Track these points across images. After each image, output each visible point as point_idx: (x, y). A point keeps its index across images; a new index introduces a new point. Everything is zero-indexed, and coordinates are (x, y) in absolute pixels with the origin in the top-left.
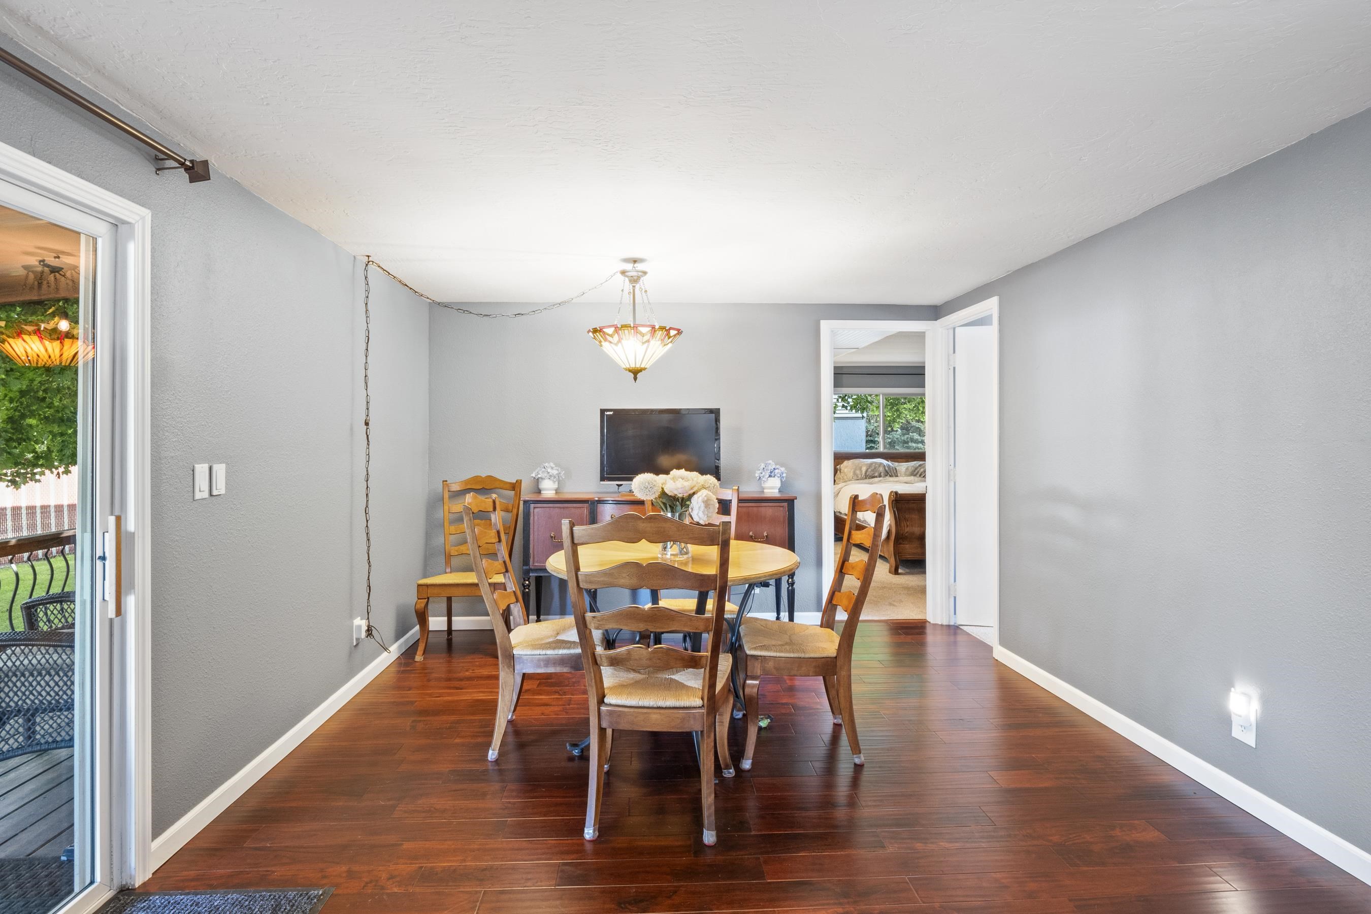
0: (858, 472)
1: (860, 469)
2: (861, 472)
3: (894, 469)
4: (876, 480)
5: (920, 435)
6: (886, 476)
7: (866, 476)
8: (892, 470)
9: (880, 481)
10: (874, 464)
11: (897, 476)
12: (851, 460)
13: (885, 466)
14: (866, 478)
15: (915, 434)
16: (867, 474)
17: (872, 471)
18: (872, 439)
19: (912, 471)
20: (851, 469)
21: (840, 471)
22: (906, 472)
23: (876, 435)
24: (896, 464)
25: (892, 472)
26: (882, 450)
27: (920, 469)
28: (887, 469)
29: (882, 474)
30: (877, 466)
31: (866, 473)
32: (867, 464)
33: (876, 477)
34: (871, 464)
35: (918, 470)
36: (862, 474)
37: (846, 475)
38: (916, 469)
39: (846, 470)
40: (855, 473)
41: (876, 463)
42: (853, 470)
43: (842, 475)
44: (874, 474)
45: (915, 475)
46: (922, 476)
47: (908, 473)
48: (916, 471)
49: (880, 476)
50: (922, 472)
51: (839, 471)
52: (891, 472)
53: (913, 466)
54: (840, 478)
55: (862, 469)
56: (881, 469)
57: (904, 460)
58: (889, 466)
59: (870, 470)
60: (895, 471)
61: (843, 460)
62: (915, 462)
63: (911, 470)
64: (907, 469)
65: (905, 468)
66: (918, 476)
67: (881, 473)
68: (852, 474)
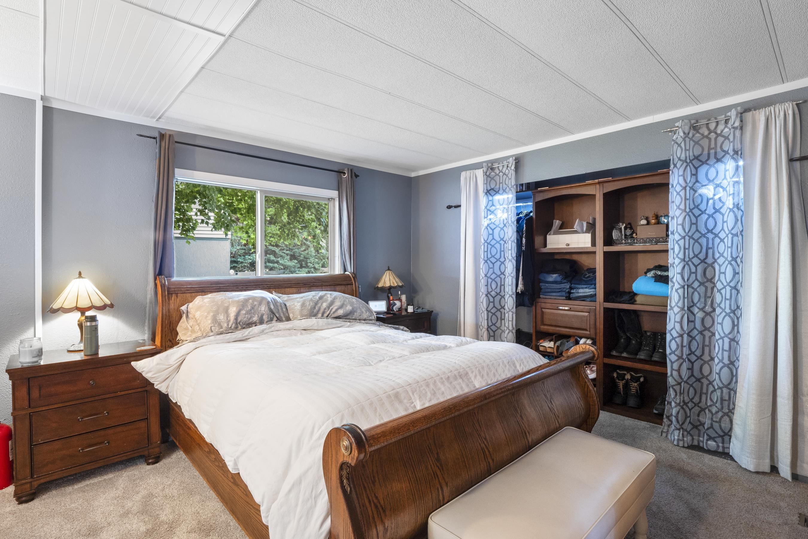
0: (221, 317)
1: (226, 311)
2: (228, 316)
3: (283, 305)
4: (255, 329)
5: (275, 257)
6: (271, 320)
7: (236, 324)
8: (280, 308)
9: (262, 332)
10: (251, 301)
11: (288, 319)
12: (210, 295)
13: (268, 302)
14: (236, 328)
15: (271, 256)
16: (239, 320)
17: (248, 312)
18: (235, 260)
19: (311, 308)
20: (208, 313)
21: (187, 316)
22: (302, 310)
23: (239, 257)
24: (285, 297)
25: (280, 311)
26: (259, 275)
27: (322, 304)
28: (272, 307)
29: (265, 318)
30: (255, 303)
31: (236, 319)
32: (238, 301)
33: (255, 324)
34: (246, 300)
35: (319, 305)
36: (229, 321)
37: (198, 325)
38: (316, 304)
39: (198, 314)
40: (215, 320)
41: (254, 298)
42: (212, 314)
43: (191, 322)
44: (251, 318)
45: (315, 315)
46: (326, 315)
47: (305, 312)
48: (317, 308)
49: (261, 322)
50: (325, 309)
51: (184, 316)
52: (278, 312)
53: (311, 300)
54: (187, 329)
55: (230, 311)
56: (263, 308)
57: (294, 290)
58: (275, 302)
59: (243, 312)
60: (284, 310)
61: (193, 294)
62: (313, 293)
63: (309, 305)
64: (303, 305)
65: (299, 304)
66: (320, 315)
67: (262, 315)
68: (210, 322)
